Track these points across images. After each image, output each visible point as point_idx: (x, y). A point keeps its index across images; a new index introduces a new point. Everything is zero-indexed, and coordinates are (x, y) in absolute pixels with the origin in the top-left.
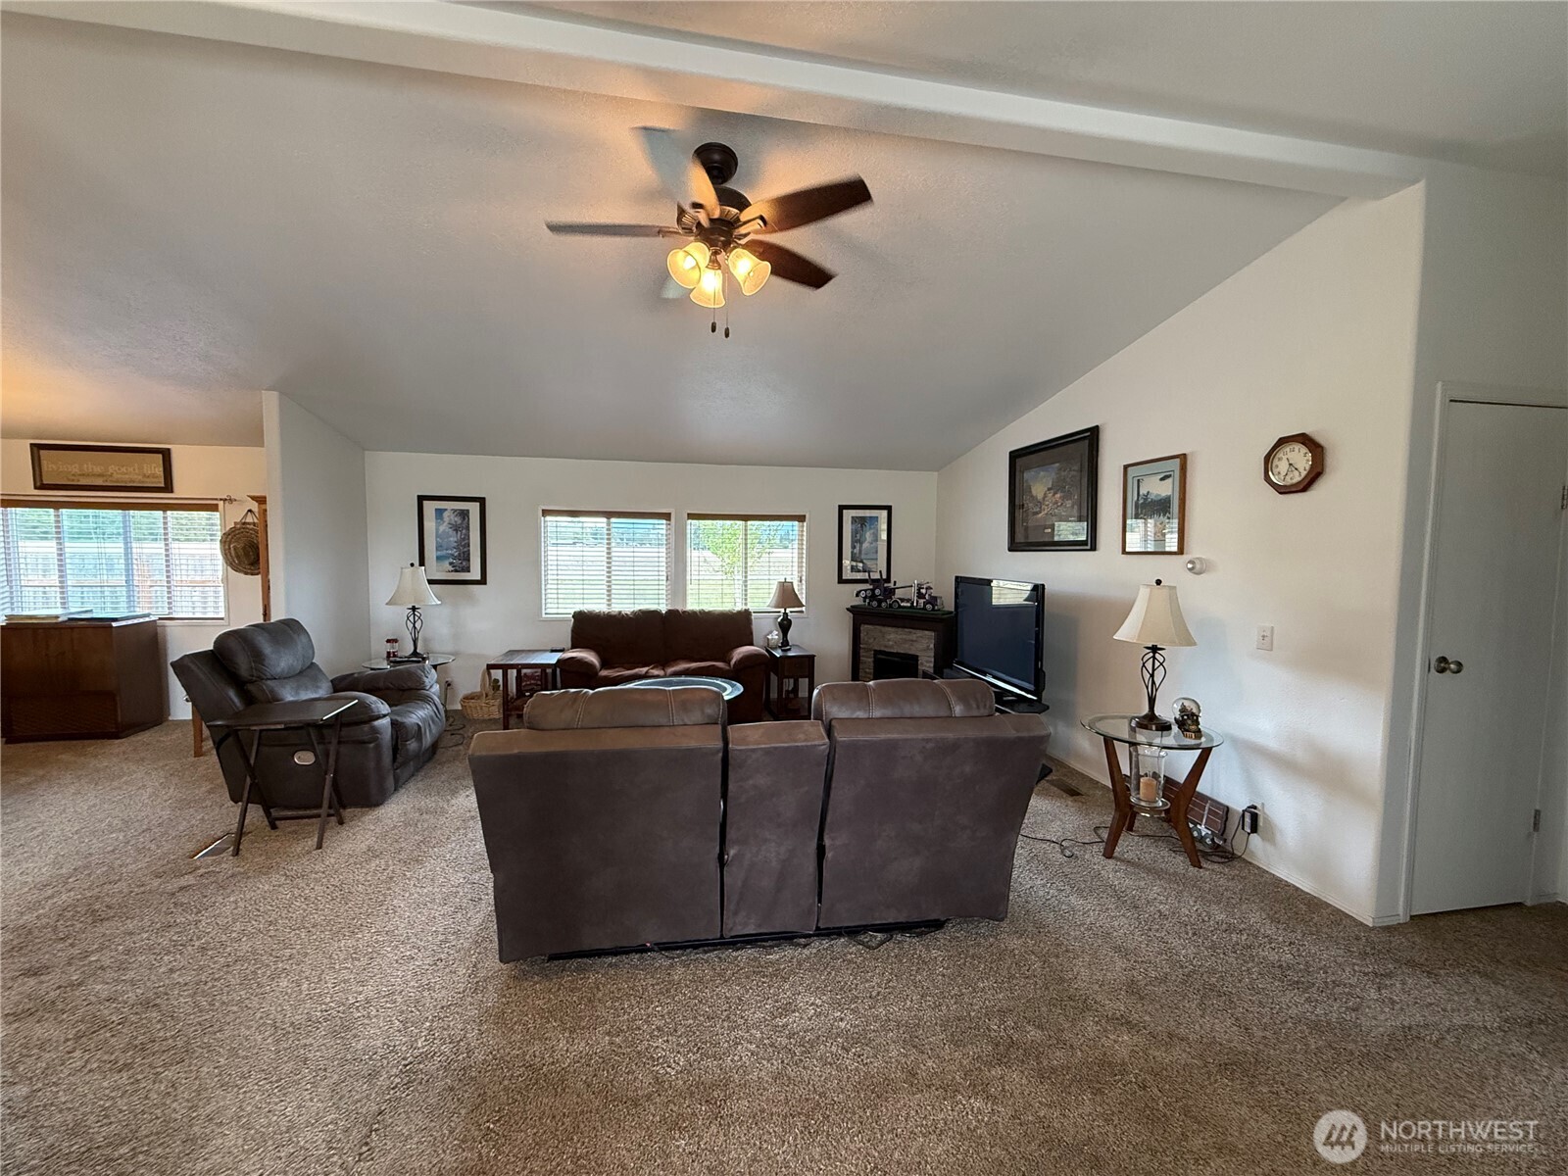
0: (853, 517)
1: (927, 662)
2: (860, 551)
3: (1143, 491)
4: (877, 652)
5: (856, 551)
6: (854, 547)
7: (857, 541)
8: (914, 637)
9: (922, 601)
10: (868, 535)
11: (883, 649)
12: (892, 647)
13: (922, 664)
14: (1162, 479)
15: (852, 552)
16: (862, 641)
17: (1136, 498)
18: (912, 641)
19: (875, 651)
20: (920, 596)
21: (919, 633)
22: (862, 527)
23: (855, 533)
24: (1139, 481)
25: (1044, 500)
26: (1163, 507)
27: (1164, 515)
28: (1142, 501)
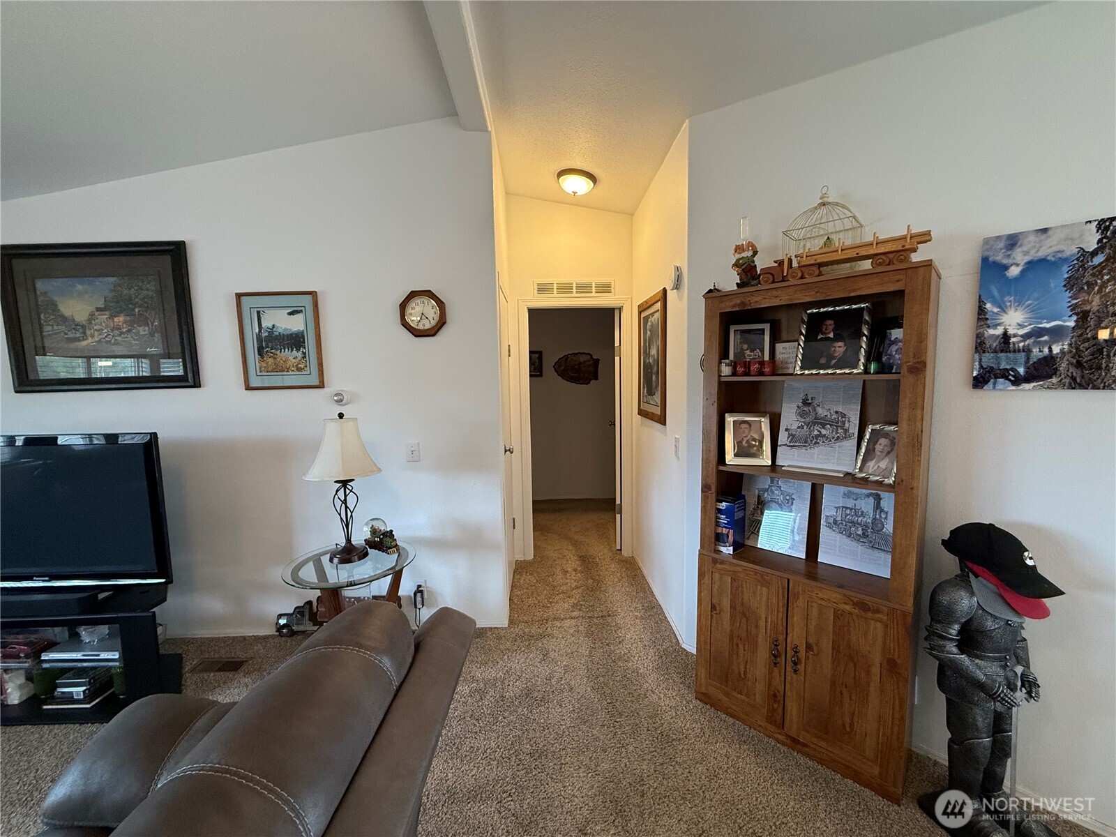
3: (264, 324)
14: (290, 314)
17: (257, 330)
24: (258, 313)
25: (91, 323)
26: (296, 341)
27: (298, 350)
28: (267, 334)
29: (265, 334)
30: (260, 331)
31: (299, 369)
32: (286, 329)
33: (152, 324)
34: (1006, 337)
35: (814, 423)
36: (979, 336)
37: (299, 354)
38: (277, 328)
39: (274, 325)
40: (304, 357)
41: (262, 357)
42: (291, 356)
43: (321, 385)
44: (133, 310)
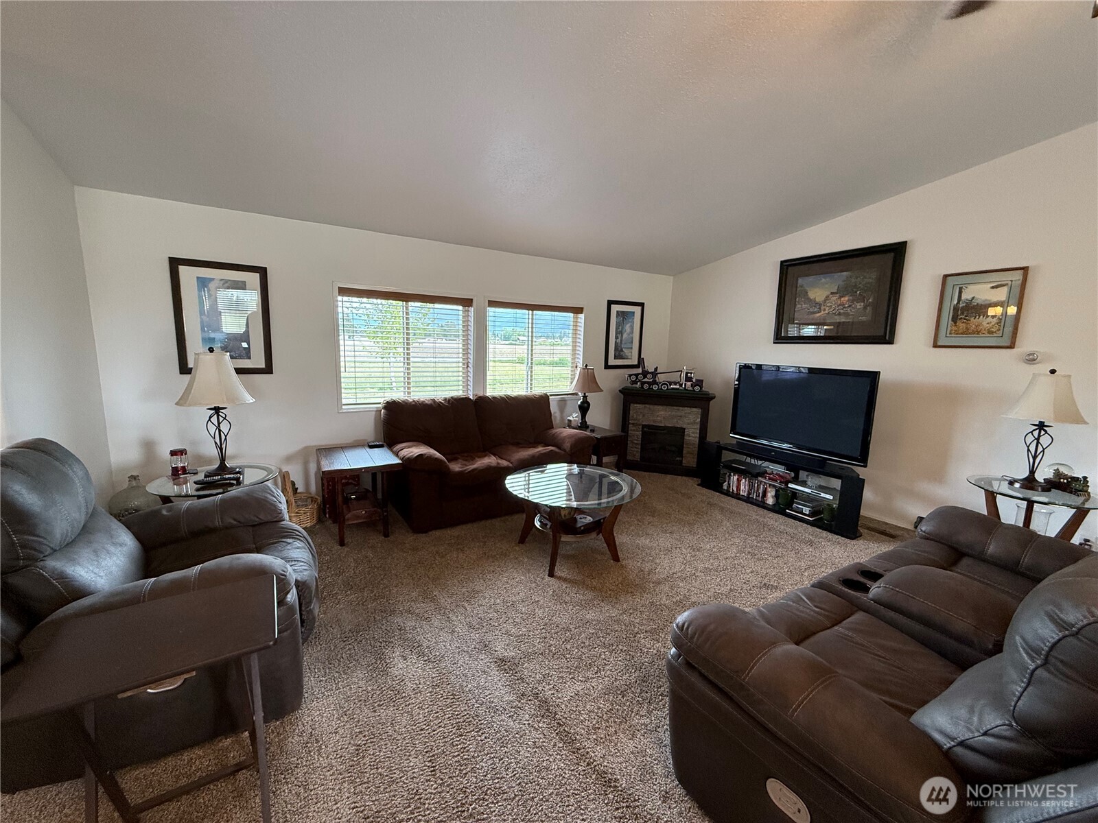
0: (617, 312)
1: (693, 433)
2: (621, 340)
3: (964, 297)
4: (644, 426)
5: (619, 341)
6: (617, 338)
7: (619, 332)
8: (682, 413)
9: (689, 384)
10: (627, 328)
11: (652, 423)
12: (661, 422)
13: (689, 435)
14: (993, 287)
15: (616, 342)
16: (631, 418)
17: (956, 302)
18: (681, 416)
19: (643, 425)
20: (688, 379)
21: (687, 410)
22: (623, 320)
23: (618, 325)
24: (961, 288)
25: (825, 302)
28: (964, 305)
30: (958, 302)
31: (992, 332)
32: (986, 300)
33: (867, 301)
37: (994, 321)
38: (977, 299)
39: (974, 297)
41: (955, 323)
42: (985, 321)
43: (1011, 347)
44: (856, 292)
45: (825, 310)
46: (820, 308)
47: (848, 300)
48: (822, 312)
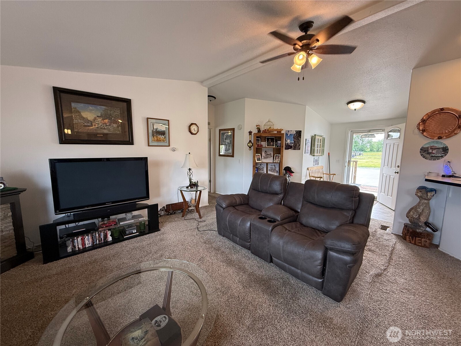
24: (153, 124)
25: (95, 121)
26: (163, 133)
27: (163, 136)
28: (155, 130)
29: (154, 130)
30: (153, 129)
31: (163, 141)
32: (160, 130)
33: (118, 124)
34: (288, 143)
35: (267, 155)
36: (285, 143)
37: (164, 137)
38: (158, 129)
39: (157, 128)
40: (165, 138)
41: (153, 137)
42: (162, 137)
43: (169, 146)
44: (112, 118)
45: (95, 125)
46: (92, 124)
47: (108, 122)
48: (94, 127)
